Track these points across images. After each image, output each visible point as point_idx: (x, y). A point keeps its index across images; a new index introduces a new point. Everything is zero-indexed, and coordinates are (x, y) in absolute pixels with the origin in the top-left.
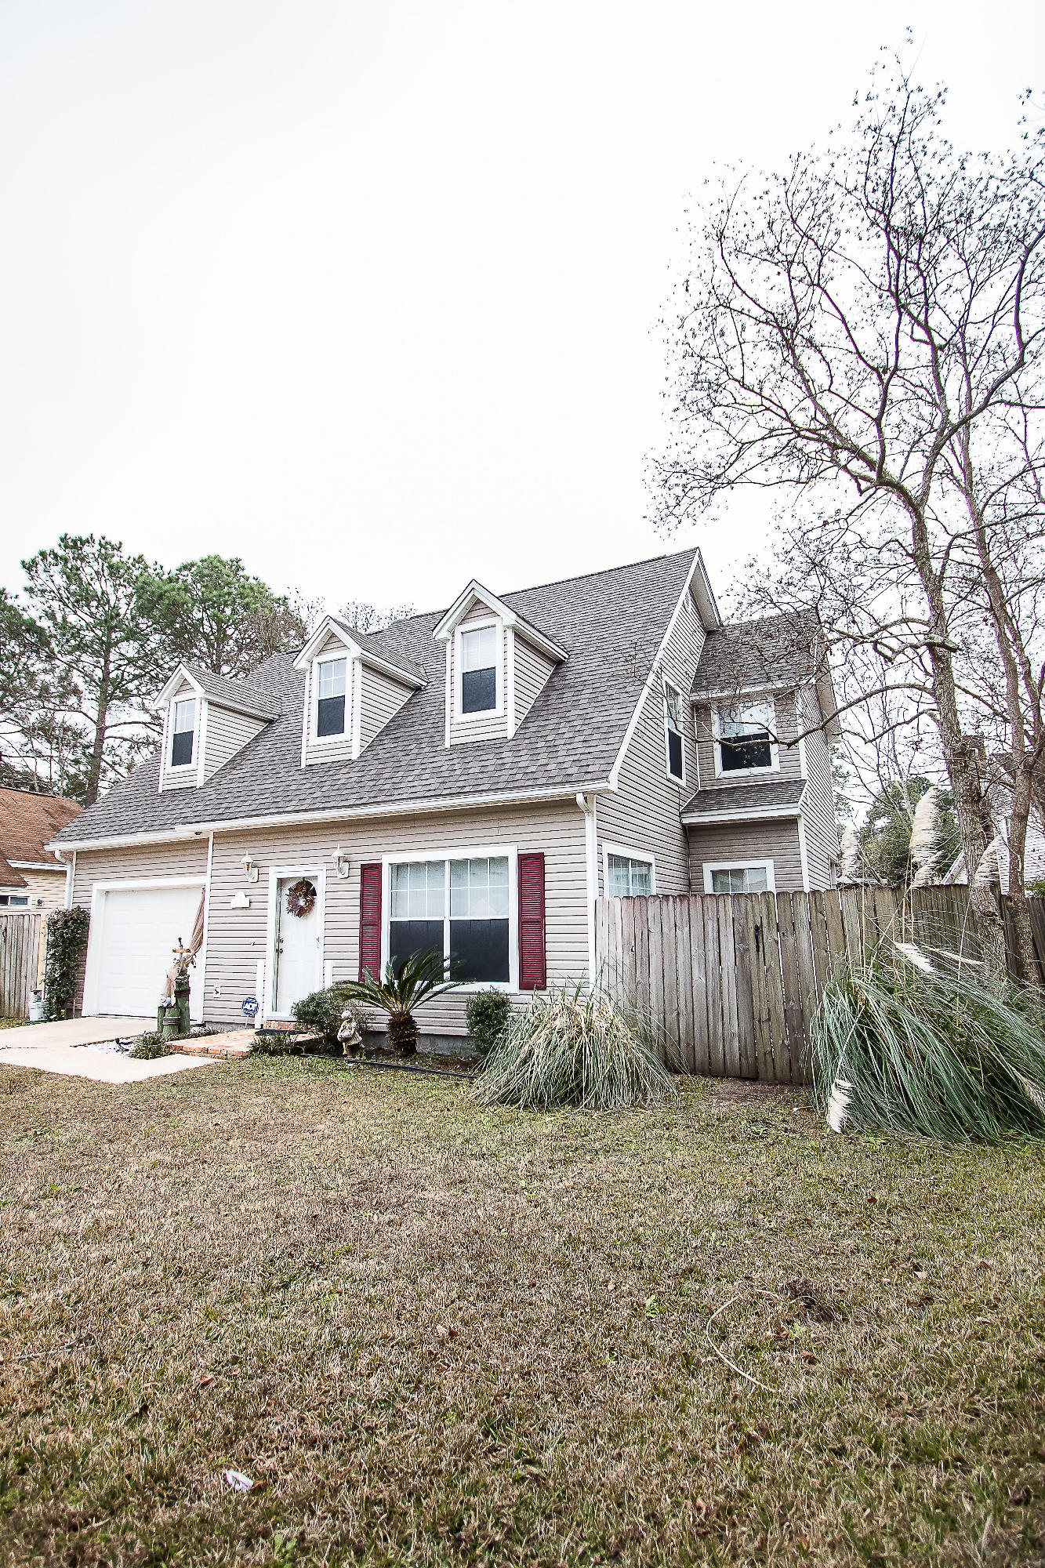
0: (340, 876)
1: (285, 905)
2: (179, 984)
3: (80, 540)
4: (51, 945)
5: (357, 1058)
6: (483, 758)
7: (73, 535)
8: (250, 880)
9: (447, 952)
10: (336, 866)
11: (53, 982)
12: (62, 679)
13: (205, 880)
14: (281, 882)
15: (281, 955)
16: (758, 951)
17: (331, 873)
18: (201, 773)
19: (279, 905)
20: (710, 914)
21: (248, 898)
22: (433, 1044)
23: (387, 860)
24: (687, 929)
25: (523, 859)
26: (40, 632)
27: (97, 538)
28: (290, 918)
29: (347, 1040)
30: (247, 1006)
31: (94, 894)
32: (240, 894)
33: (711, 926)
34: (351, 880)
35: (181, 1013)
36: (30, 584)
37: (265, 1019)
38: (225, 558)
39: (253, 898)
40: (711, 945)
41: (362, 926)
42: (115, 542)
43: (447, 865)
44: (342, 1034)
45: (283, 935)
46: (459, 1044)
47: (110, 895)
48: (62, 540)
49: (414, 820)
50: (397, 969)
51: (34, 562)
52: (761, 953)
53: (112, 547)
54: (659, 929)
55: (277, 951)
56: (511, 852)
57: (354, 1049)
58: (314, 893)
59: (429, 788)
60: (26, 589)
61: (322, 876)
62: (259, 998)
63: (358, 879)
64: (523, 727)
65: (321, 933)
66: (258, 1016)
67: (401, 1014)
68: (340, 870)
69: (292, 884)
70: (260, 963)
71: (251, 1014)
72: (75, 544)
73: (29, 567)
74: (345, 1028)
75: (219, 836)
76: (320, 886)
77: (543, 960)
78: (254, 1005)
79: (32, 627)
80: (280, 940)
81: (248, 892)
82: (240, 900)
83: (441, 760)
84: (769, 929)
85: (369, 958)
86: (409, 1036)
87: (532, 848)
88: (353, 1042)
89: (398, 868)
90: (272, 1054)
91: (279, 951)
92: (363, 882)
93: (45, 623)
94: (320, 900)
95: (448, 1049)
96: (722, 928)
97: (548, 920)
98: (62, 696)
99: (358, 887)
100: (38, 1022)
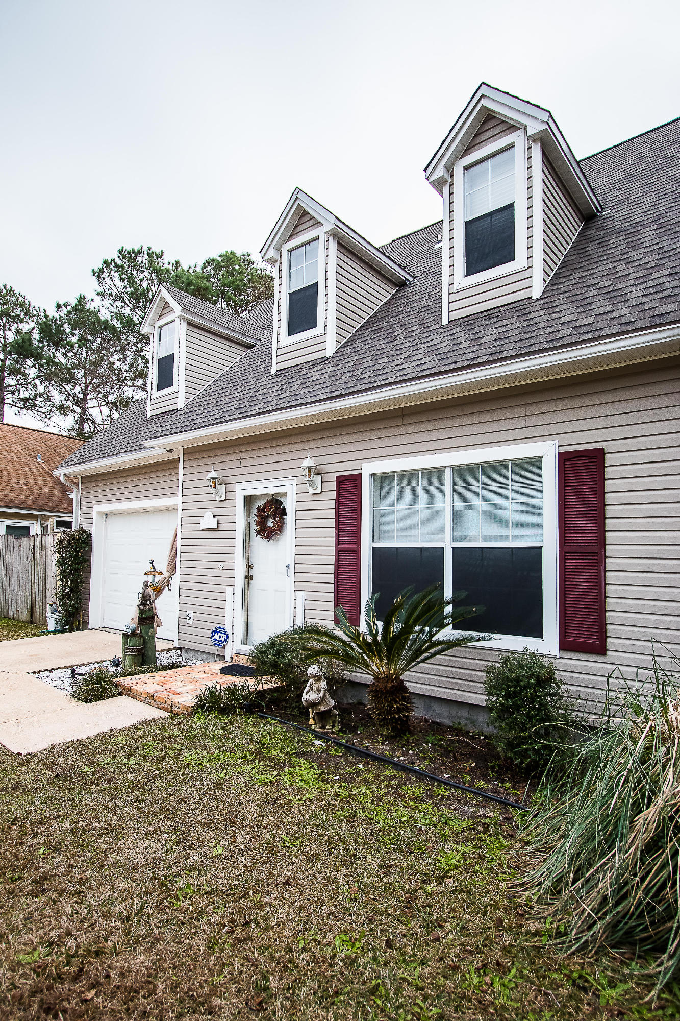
0: (311, 491)
1: (254, 527)
2: (142, 611)
3: (134, 251)
4: (60, 563)
5: (329, 729)
6: (499, 324)
7: (128, 248)
8: (218, 499)
9: (448, 593)
10: (305, 479)
11: (63, 596)
12: (132, 365)
13: (177, 501)
14: (249, 500)
15: (252, 582)
17: (301, 488)
18: (181, 396)
19: (247, 527)
21: (216, 519)
22: (428, 708)
23: (368, 469)
25: (566, 460)
26: (114, 329)
27: (145, 248)
28: (258, 542)
29: (313, 705)
30: (217, 637)
31: (94, 515)
32: (209, 514)
34: (324, 496)
35: (144, 642)
36: (100, 290)
37: (235, 652)
38: (239, 253)
39: (222, 519)
41: (338, 552)
42: (158, 251)
43: (449, 473)
44: (309, 696)
45: (252, 561)
46: (465, 713)
47: (109, 517)
48: (120, 252)
49: (403, 415)
50: (382, 610)
51: (101, 271)
53: (156, 255)
55: (247, 577)
56: (548, 451)
57: (323, 717)
58: (284, 512)
59: (424, 367)
60: (98, 294)
61: (291, 491)
62: (228, 629)
63: (333, 495)
64: (553, 285)
65: (291, 561)
66: (228, 647)
67: (388, 677)
68: (312, 484)
69: (261, 503)
70: (229, 590)
71: (222, 644)
72: (130, 256)
73: (98, 274)
74: (311, 689)
76: (289, 505)
77: (601, 610)
78: (223, 636)
79: (106, 325)
80: (249, 566)
81: (217, 512)
82: (209, 521)
83: (437, 338)
85: (344, 592)
86: (399, 710)
87: (583, 441)
88: (322, 708)
89: (382, 480)
90: (225, 711)
91: (248, 578)
92: (338, 500)
93: (116, 323)
94: (290, 519)
95: (449, 717)
97: (610, 550)
98: (133, 379)
99: (333, 504)
100: (54, 632)
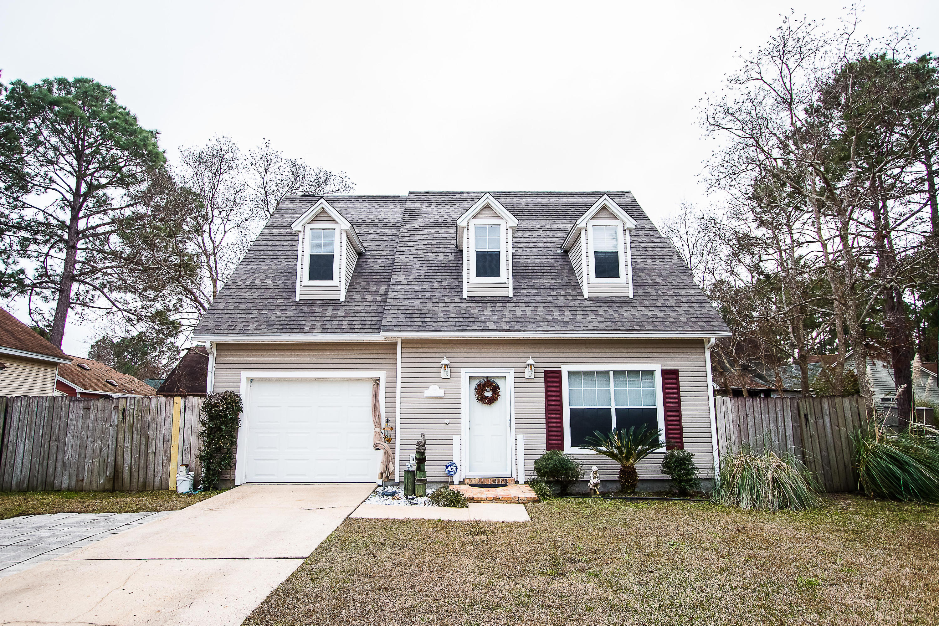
1: (473, 396)
8: (443, 377)
14: (471, 379)
16: (807, 427)
17: (518, 375)
18: (343, 289)
20: (779, 408)
21: (442, 390)
23: (565, 369)
24: (767, 415)
25: (665, 373)
28: (479, 406)
30: (449, 469)
31: (243, 380)
32: (434, 387)
33: (780, 414)
34: (537, 381)
37: (463, 477)
39: (448, 391)
40: (780, 424)
41: (548, 412)
43: (611, 374)
52: (808, 428)
54: (753, 415)
56: (657, 369)
58: (499, 389)
61: (509, 376)
62: (458, 463)
63: (543, 381)
65: (511, 417)
66: (457, 475)
68: (529, 373)
69: (479, 382)
70: (456, 438)
75: (405, 342)
76: (503, 384)
77: (681, 433)
78: (454, 468)
81: (444, 386)
82: (435, 391)
84: (811, 416)
85: (553, 433)
87: (670, 366)
89: (574, 374)
92: (546, 383)
94: (504, 393)
96: (785, 415)
97: (683, 409)
99: (542, 385)
